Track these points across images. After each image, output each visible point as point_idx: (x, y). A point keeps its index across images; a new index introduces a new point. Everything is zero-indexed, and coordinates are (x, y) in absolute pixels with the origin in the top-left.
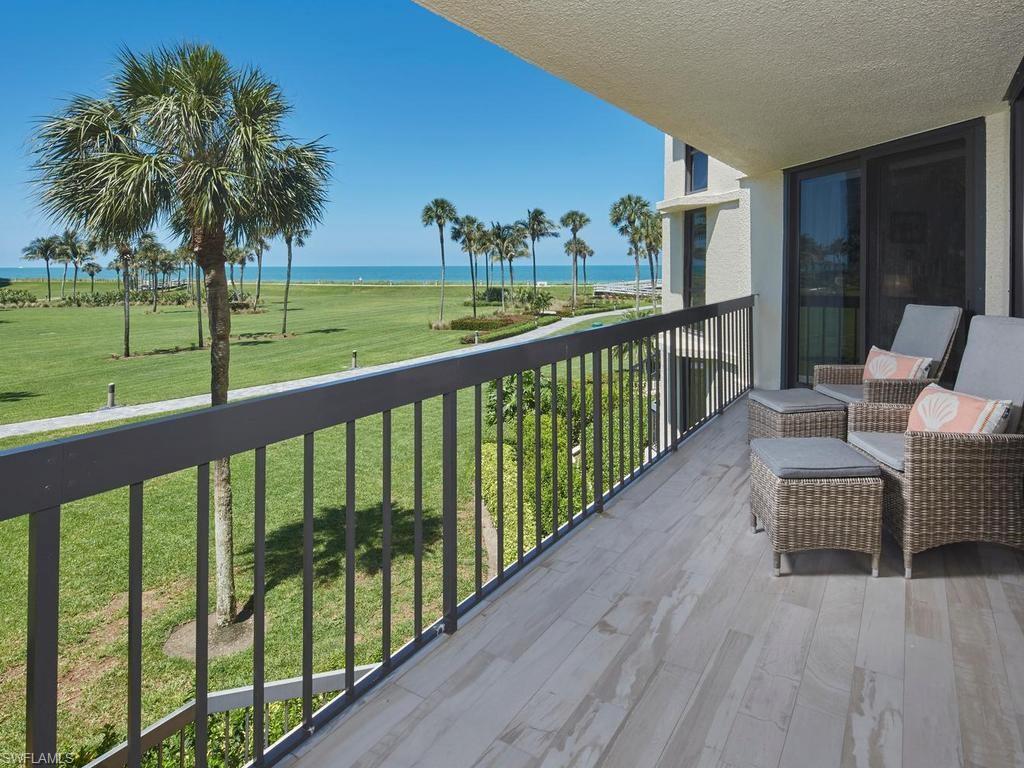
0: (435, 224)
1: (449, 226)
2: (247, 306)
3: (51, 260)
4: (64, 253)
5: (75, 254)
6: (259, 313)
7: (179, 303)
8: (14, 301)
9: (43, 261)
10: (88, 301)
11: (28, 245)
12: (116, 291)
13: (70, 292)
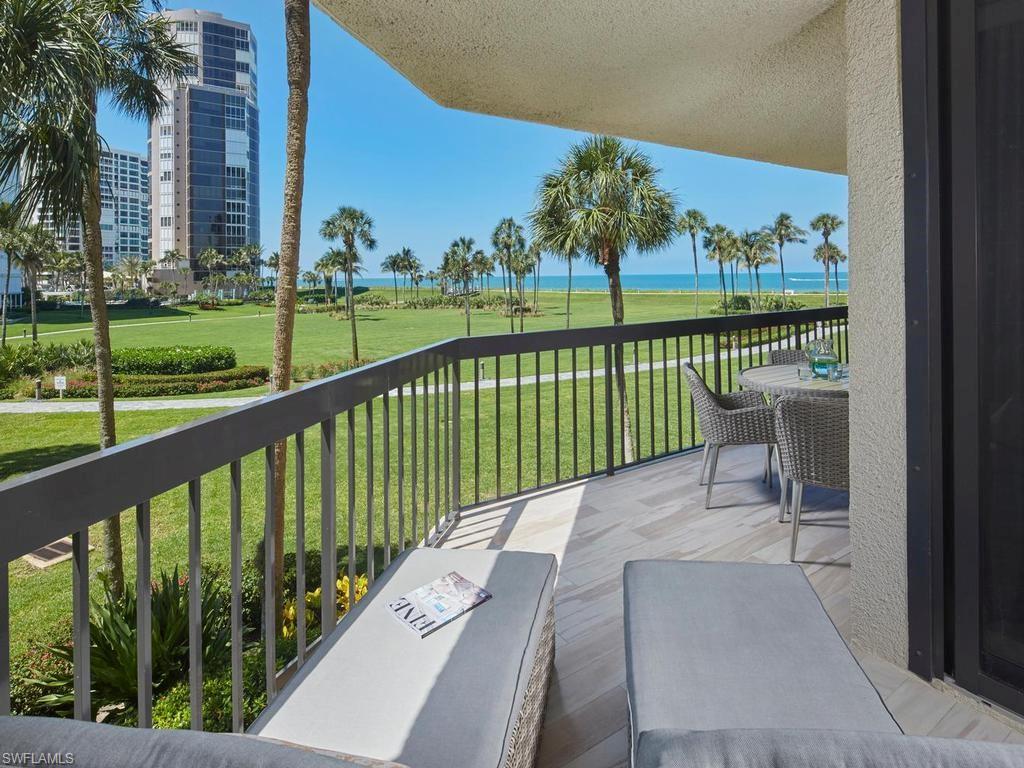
0: (688, 234)
1: (701, 235)
2: (529, 310)
3: (397, 273)
4: (405, 267)
5: (411, 267)
6: (538, 316)
7: (478, 307)
8: (377, 304)
9: (392, 272)
10: (421, 305)
11: (384, 261)
12: (436, 296)
13: (408, 297)
